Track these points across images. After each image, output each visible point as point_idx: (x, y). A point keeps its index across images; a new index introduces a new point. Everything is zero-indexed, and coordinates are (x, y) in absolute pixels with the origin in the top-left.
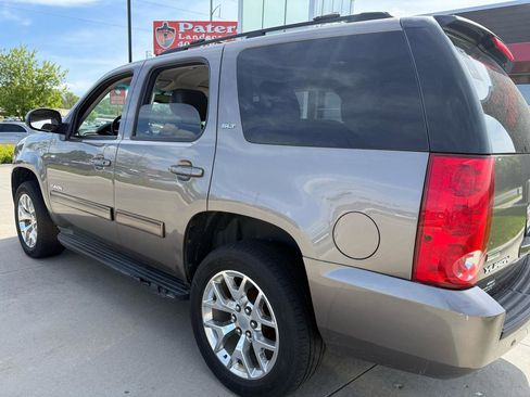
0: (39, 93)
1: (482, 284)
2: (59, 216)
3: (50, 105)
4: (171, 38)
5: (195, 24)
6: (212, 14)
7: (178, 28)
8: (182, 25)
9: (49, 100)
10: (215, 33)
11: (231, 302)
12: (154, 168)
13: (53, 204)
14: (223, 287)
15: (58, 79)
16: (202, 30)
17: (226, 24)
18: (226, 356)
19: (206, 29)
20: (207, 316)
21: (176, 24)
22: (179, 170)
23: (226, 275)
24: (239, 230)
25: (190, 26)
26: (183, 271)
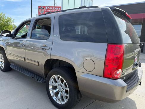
0: (6, 25)
1: (122, 78)
2: (10, 60)
3: (9, 29)
4: (43, 11)
5: (50, 7)
6: (55, 4)
7: (45, 8)
8: (46, 7)
9: (9, 27)
10: (55, 10)
11: (57, 83)
12: (38, 47)
13: (9, 57)
14: (55, 79)
15: (12, 22)
16: (52, 9)
17: (59, 7)
18: (55, 98)
19: (53, 8)
20: (50, 87)
21: (44, 7)
22: (43, 47)
23: (55, 76)
24: (60, 64)
25: (49, 8)
26: (44, 75)
